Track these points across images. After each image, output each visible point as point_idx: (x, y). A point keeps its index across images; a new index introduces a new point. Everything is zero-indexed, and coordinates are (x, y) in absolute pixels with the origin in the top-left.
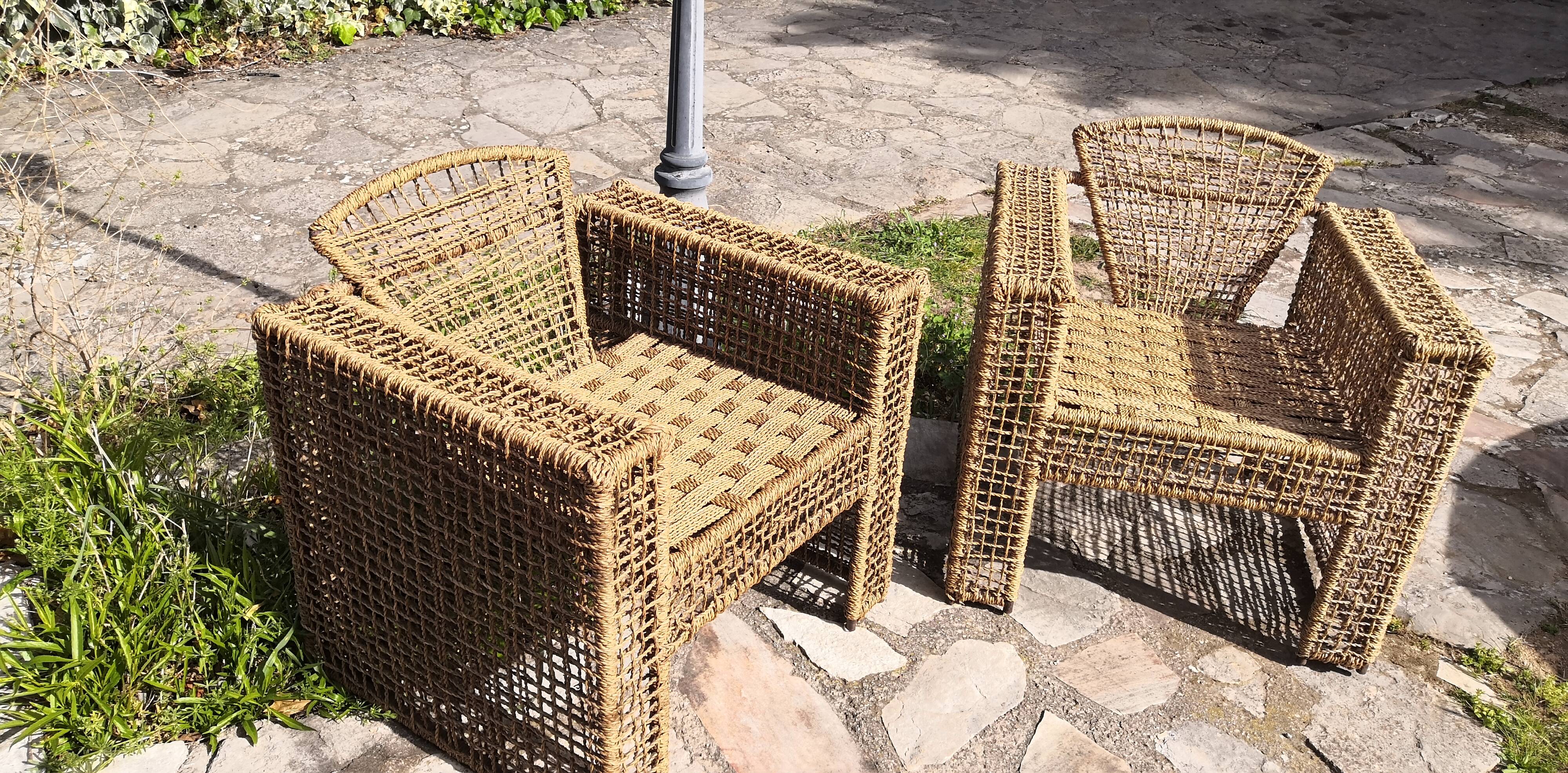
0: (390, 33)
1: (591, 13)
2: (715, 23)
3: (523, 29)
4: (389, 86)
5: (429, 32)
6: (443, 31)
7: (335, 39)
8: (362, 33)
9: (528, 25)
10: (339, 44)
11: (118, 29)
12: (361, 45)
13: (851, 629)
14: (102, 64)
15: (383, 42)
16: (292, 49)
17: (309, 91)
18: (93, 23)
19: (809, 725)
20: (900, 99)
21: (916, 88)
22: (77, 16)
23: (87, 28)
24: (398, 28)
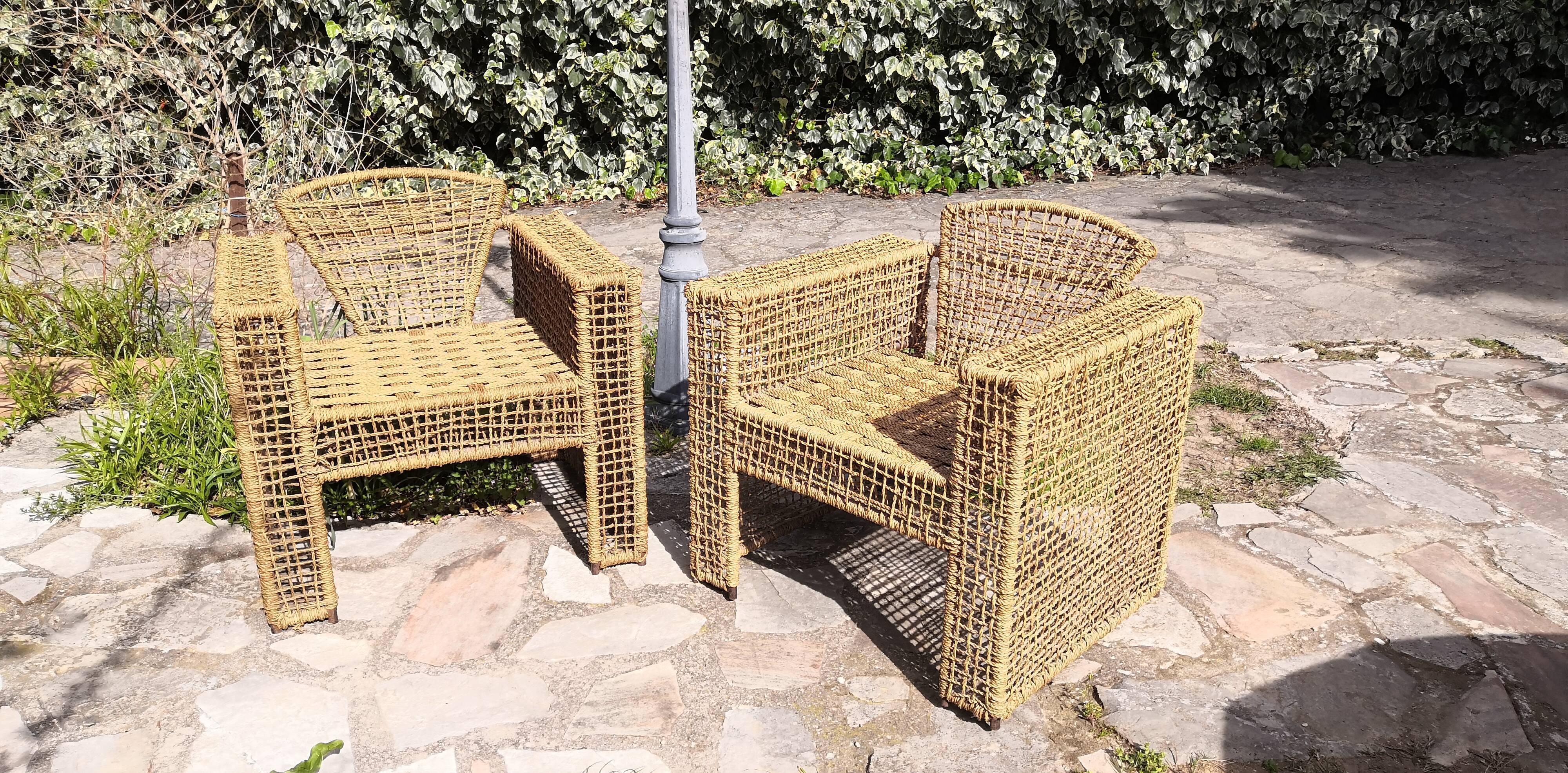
0: (815, 190)
1: (992, 185)
2: (1098, 198)
3: (923, 193)
4: (775, 225)
5: (846, 191)
6: (856, 190)
7: (766, 190)
8: (794, 188)
9: (928, 189)
10: (769, 194)
11: (620, 173)
12: (789, 195)
13: (594, 573)
14: (601, 197)
15: (808, 195)
16: (731, 194)
17: (717, 223)
18: (606, 168)
19: (489, 613)
20: (1210, 267)
21: (1238, 260)
22: (597, 162)
23: (602, 172)
24: (821, 184)
